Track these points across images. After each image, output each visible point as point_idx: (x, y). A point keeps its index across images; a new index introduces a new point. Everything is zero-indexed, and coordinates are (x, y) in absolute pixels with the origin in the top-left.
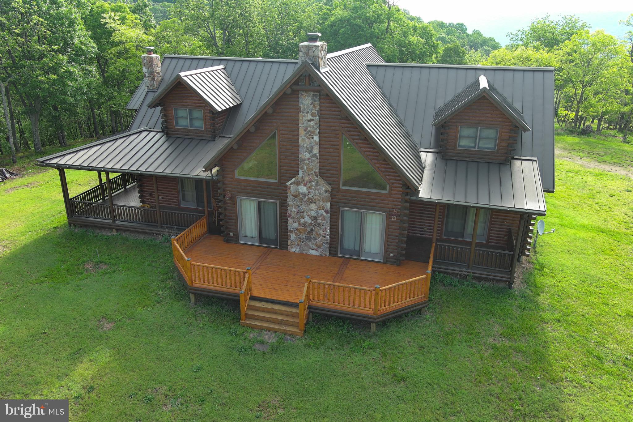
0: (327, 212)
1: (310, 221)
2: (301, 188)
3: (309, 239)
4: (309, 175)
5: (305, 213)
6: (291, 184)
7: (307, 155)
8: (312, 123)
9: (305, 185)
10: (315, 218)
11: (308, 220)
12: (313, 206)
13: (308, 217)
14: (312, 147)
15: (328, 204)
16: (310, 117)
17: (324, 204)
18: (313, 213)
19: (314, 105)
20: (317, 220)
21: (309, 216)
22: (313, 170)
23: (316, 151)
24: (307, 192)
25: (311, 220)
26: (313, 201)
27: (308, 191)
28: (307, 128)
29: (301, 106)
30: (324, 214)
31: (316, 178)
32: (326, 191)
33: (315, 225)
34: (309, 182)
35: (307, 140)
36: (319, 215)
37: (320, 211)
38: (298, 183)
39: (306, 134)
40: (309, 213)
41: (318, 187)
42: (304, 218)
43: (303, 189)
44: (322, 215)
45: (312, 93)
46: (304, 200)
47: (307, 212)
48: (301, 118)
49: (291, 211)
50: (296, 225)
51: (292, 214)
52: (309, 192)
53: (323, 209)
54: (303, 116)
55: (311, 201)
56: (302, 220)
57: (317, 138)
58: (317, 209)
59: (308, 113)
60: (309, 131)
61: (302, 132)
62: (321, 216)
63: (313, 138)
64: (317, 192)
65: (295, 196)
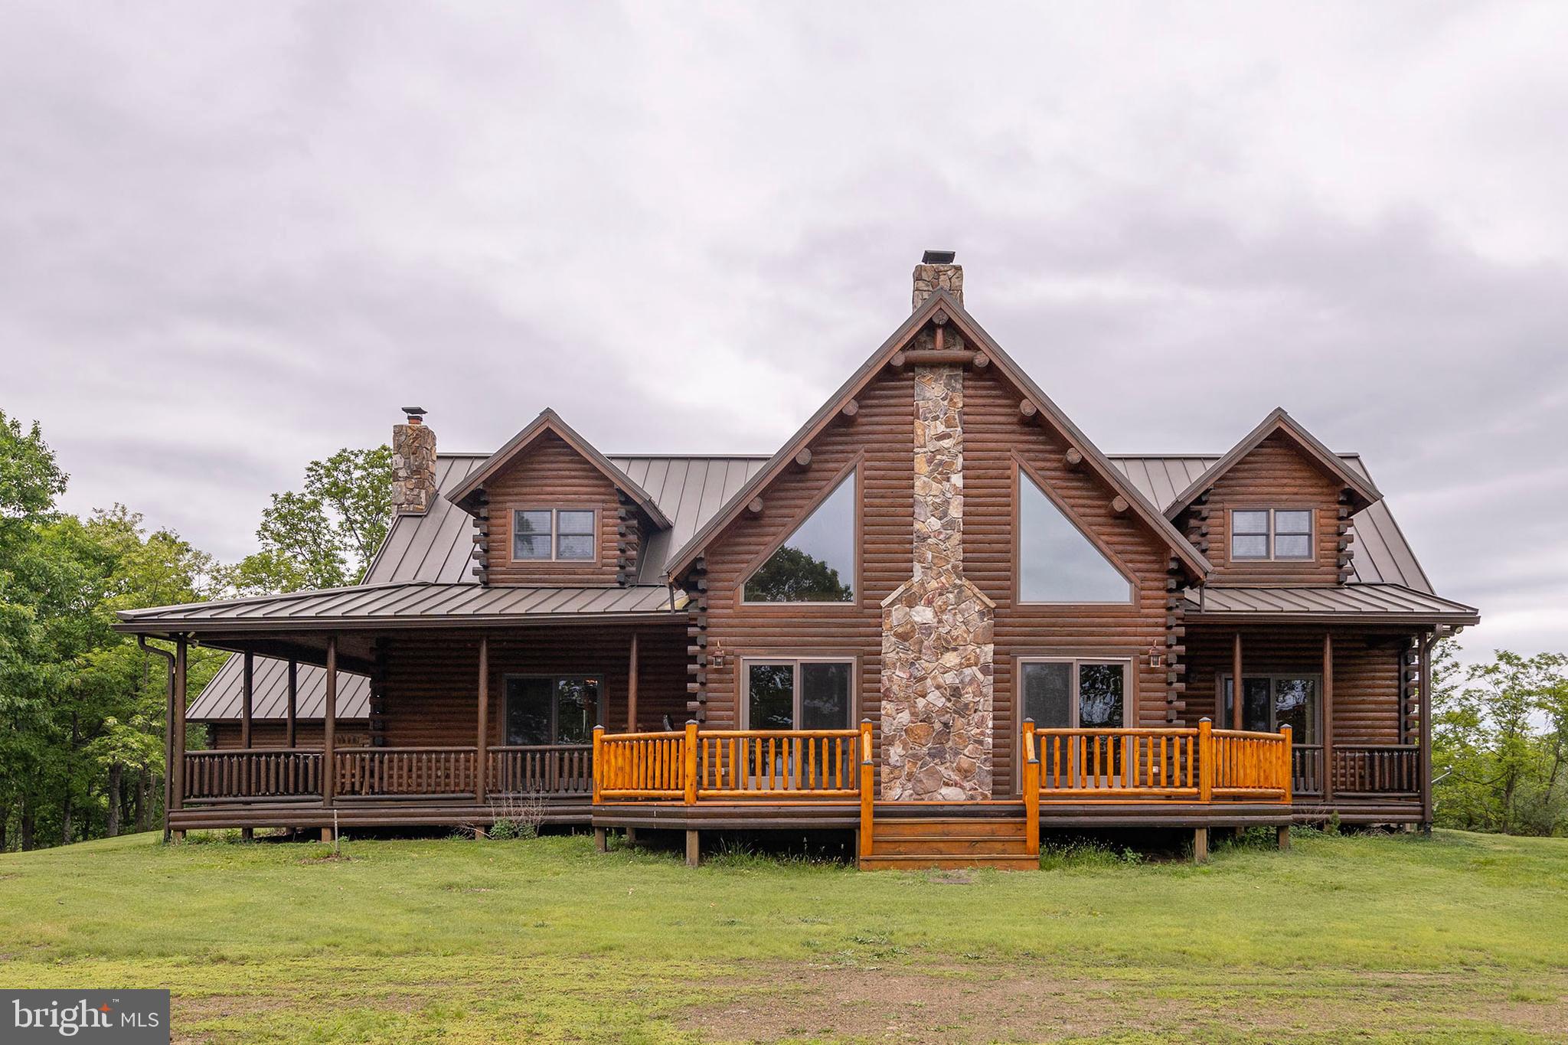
0: (985, 670)
1: (940, 702)
2: (918, 613)
3: (938, 754)
4: (939, 575)
5: (929, 681)
6: (892, 604)
7: (935, 523)
8: (946, 443)
9: (929, 603)
10: (956, 692)
11: (936, 699)
12: (951, 659)
13: (937, 693)
14: (947, 502)
15: (990, 648)
16: (941, 428)
17: (978, 650)
18: (950, 679)
19: (951, 400)
20: (960, 696)
21: (938, 687)
22: (948, 562)
23: (956, 512)
24: (934, 622)
25: (944, 699)
26: (948, 642)
27: (936, 620)
28: (935, 456)
29: (921, 403)
30: (980, 676)
31: (958, 582)
32: (982, 614)
33: (955, 712)
34: (941, 594)
35: (935, 485)
36: (967, 680)
37: (967, 671)
38: (911, 601)
39: (933, 471)
40: (941, 680)
41: (963, 606)
42: (924, 696)
43: (923, 614)
44: (974, 679)
45: (946, 372)
46: (926, 643)
47: (935, 678)
48: (919, 432)
49: (890, 679)
50: (905, 717)
51: (895, 688)
52: (940, 621)
53: (976, 665)
54: (925, 428)
55: (945, 646)
56: (921, 703)
57: (957, 480)
58: (961, 664)
59: (936, 418)
60: (941, 463)
61: (921, 465)
62: (971, 683)
63: (948, 480)
64: (959, 617)
65: (904, 637)
